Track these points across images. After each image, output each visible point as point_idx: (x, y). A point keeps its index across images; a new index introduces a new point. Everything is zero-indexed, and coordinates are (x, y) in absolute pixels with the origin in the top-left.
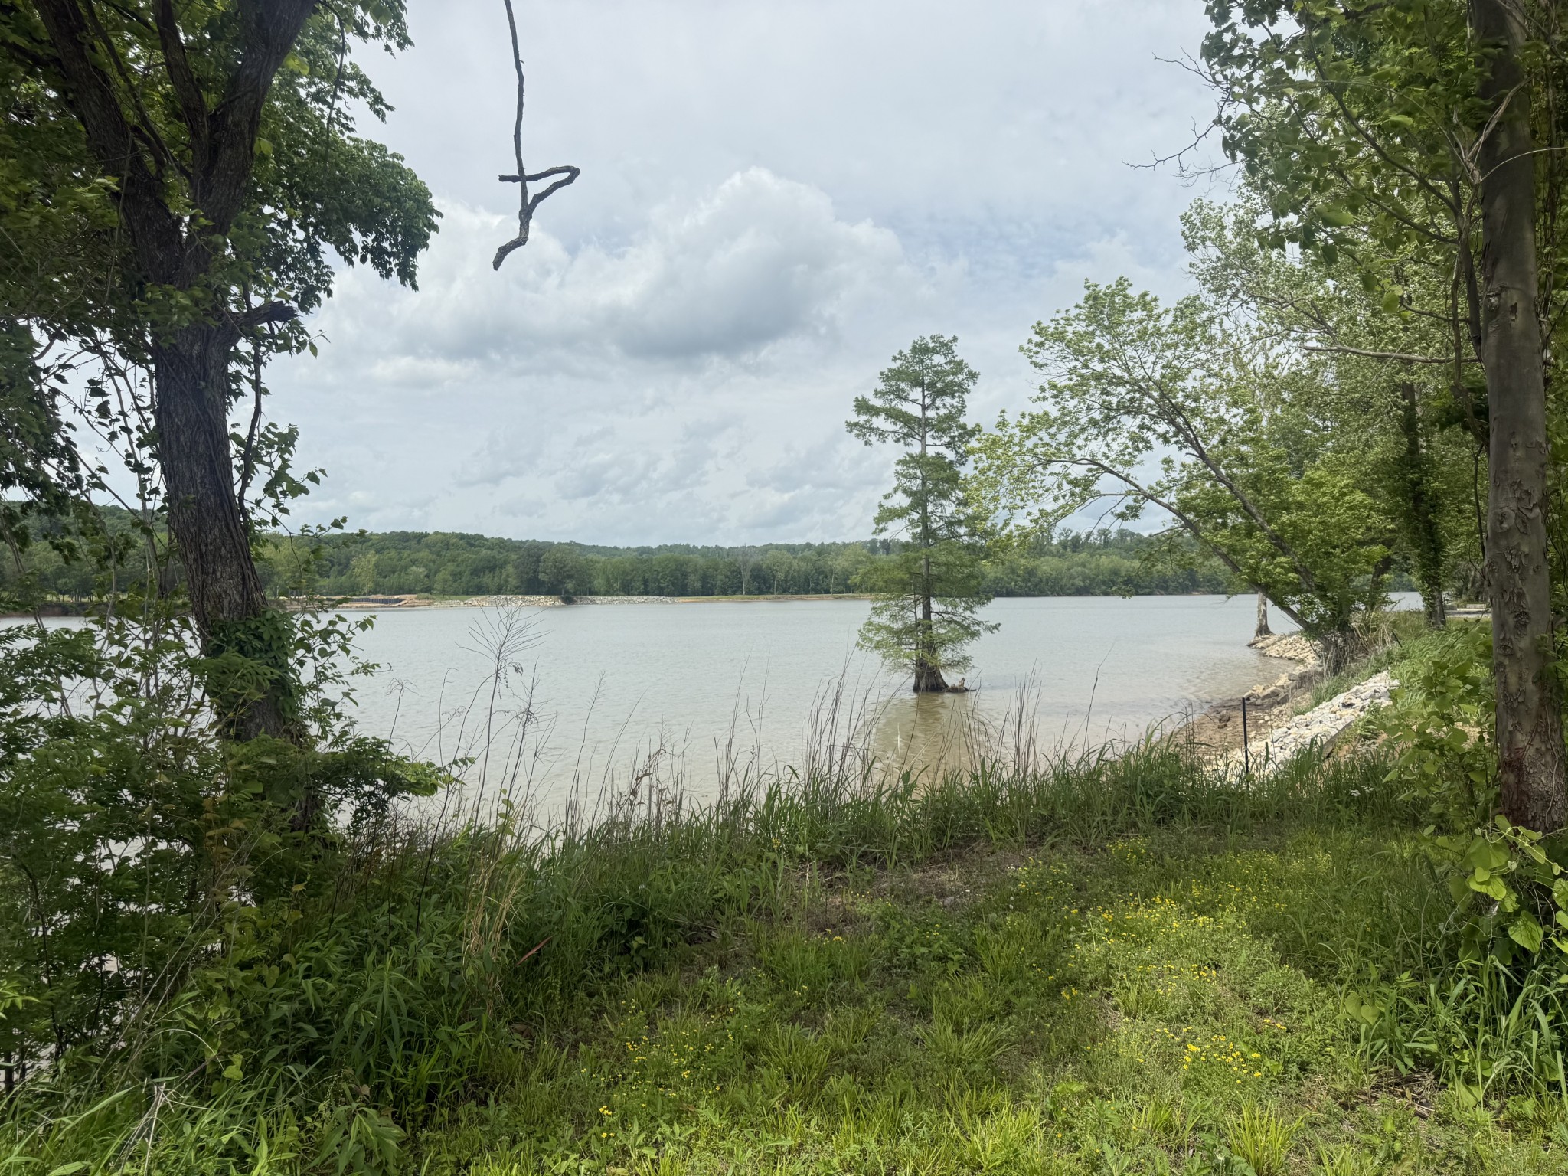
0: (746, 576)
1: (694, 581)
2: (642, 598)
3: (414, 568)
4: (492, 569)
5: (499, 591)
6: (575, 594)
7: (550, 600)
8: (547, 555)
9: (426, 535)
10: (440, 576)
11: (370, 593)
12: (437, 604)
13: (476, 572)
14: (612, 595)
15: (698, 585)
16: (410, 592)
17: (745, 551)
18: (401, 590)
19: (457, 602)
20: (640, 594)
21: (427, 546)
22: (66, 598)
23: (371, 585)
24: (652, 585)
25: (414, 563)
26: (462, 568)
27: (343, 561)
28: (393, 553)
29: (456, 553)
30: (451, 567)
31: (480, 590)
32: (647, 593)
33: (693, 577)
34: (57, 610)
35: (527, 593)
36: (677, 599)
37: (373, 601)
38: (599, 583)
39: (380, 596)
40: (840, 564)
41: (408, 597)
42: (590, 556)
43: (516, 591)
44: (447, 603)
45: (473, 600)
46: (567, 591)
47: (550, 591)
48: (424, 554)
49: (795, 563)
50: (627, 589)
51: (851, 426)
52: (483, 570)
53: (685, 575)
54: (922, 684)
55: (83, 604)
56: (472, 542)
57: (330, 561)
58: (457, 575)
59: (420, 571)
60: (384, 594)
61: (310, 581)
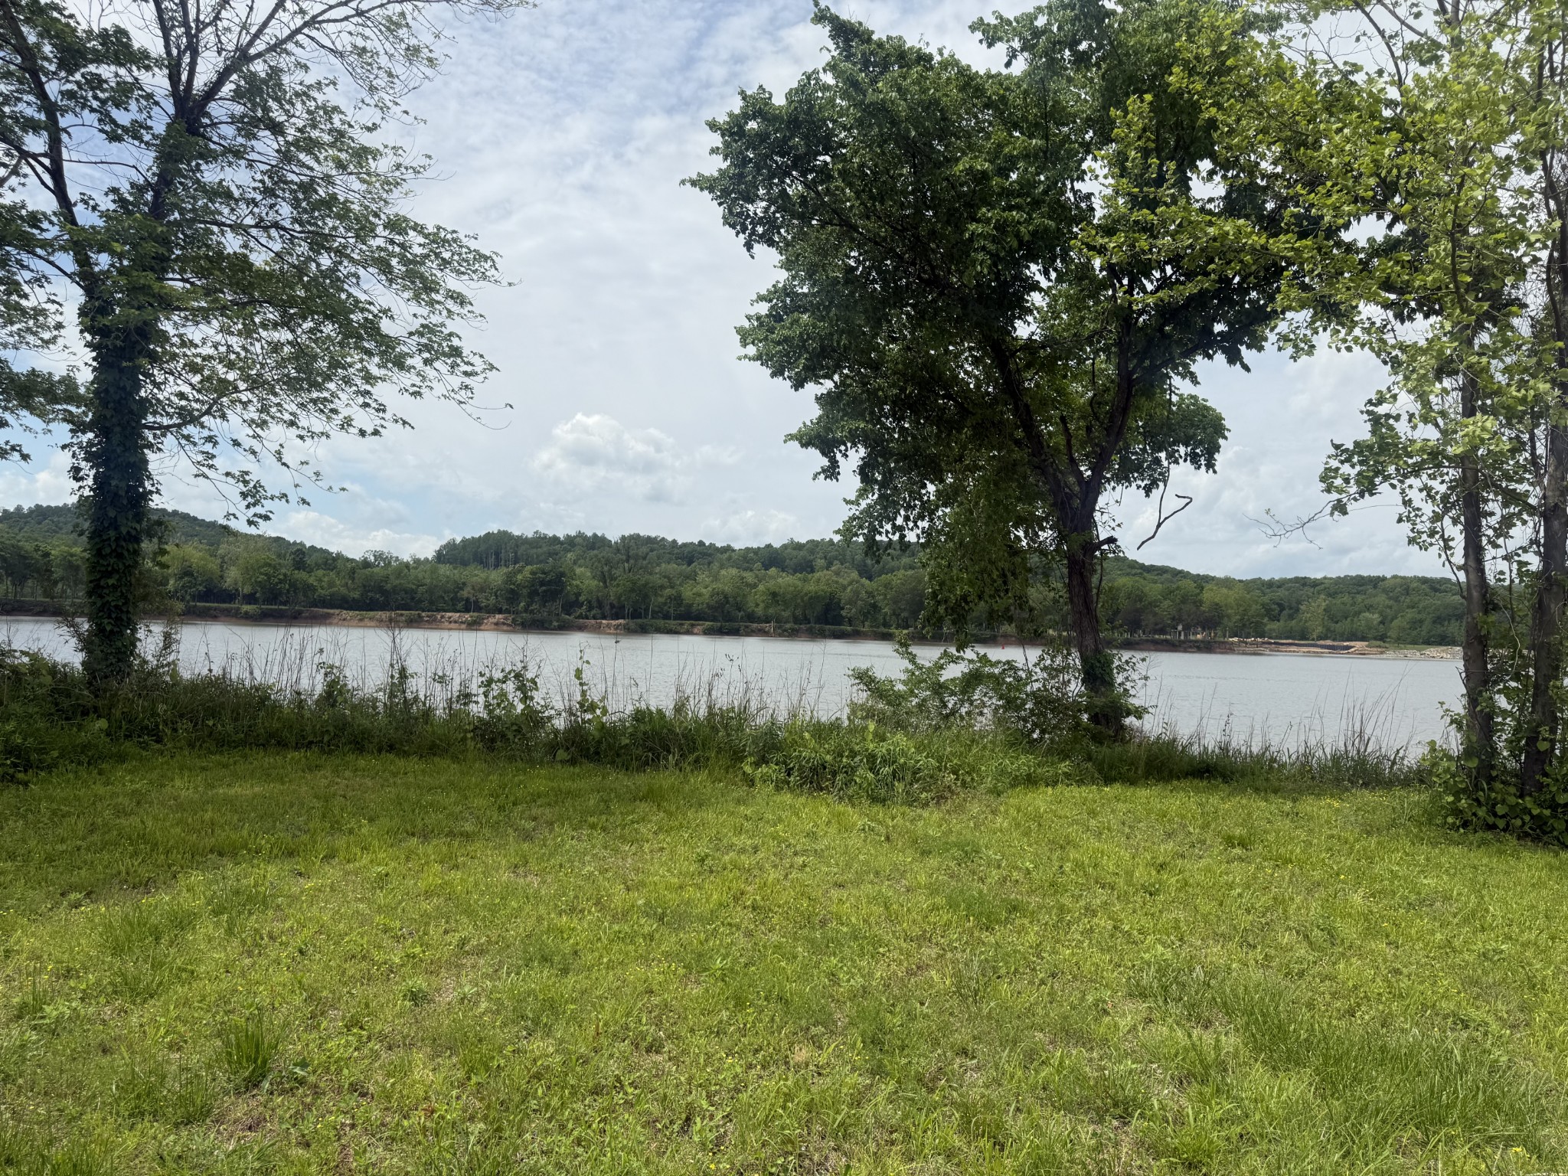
3: (1367, 614)
4: (1460, 617)
9: (1384, 579)
10: (1396, 623)
11: (1320, 638)
12: (1390, 654)
13: (1438, 620)
16: (1363, 639)
18: (1353, 637)
19: (1412, 652)
21: (1384, 591)
23: (1320, 629)
25: (1369, 608)
26: (1423, 616)
27: (1293, 605)
28: (1346, 598)
29: (1416, 598)
30: (1410, 614)
31: (1441, 641)
37: (1322, 647)
39: (1329, 642)
41: (1358, 645)
44: (1400, 654)
45: (1432, 651)
48: (1380, 599)
52: (1449, 617)
56: (1439, 586)
57: (1279, 605)
58: (1416, 624)
59: (1375, 617)
60: (1334, 640)
61: (1258, 624)
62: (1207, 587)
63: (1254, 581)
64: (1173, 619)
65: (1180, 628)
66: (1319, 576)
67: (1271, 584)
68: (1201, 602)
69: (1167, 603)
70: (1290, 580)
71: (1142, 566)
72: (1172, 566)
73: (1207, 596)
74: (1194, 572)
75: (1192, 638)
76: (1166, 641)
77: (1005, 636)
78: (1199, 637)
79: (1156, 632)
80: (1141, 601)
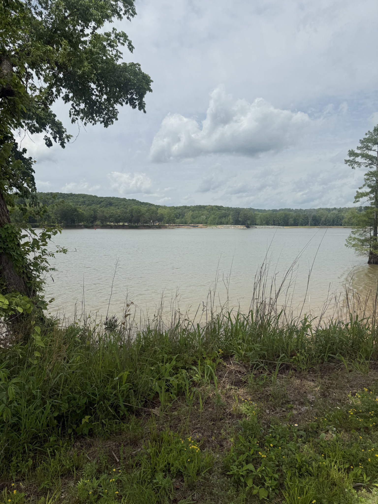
0: (310, 219)
1: (291, 221)
2: (272, 226)
3: (202, 216)
4: (225, 217)
5: (227, 224)
6: (250, 225)
7: (242, 227)
8: (242, 212)
9: (206, 206)
10: (210, 219)
11: (190, 224)
12: (208, 227)
13: (220, 218)
14: (263, 225)
15: (292, 222)
16: (201, 224)
17: (310, 211)
18: (199, 223)
19: (214, 227)
20: (272, 225)
21: (207, 210)
22: (112, 224)
23: (190, 221)
24: (276, 222)
25: (202, 215)
26: (216, 216)
27: (183, 214)
28: (197, 212)
29: (214, 211)
30: (213, 216)
31: (221, 223)
32: (274, 225)
33: (291, 219)
34: (110, 227)
35: (235, 224)
36: (285, 227)
37: (191, 226)
38: (258, 221)
39: (193, 225)
40: (347, 215)
41: (200, 225)
42: (256, 212)
43: (232, 224)
44: (211, 227)
45: (219, 226)
46: (248, 224)
47: (243, 224)
48: (206, 212)
49: (329, 215)
50: (268, 224)
51: (347, 161)
52: (222, 217)
53: (288, 219)
54: (372, 261)
55: (116, 225)
56: (219, 208)
57: (179, 214)
58: (215, 219)
59: (204, 217)
60: (194, 224)
61: (174, 220)
62: (159, 209)
63: (172, 207)
64: (149, 219)
65: (151, 221)
66: (189, 206)
67: (177, 208)
68: (157, 213)
69: (147, 214)
70: (182, 207)
71: (140, 202)
72: (149, 202)
73: (159, 211)
74: (155, 204)
75: (155, 224)
76: (148, 226)
77: (97, 225)
78: (157, 224)
79: (144, 223)
80: (140, 213)
